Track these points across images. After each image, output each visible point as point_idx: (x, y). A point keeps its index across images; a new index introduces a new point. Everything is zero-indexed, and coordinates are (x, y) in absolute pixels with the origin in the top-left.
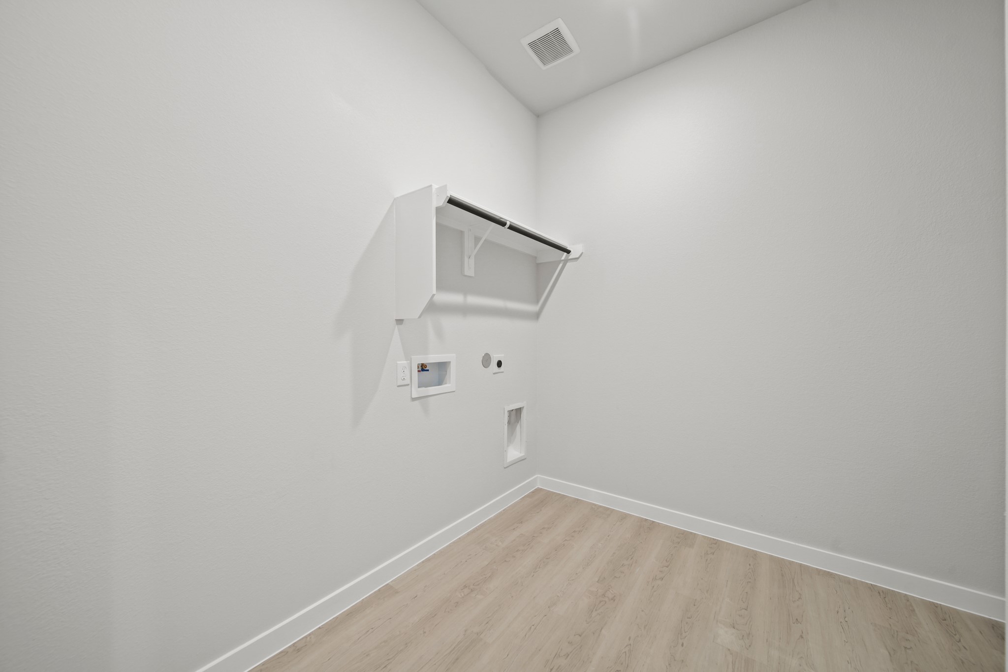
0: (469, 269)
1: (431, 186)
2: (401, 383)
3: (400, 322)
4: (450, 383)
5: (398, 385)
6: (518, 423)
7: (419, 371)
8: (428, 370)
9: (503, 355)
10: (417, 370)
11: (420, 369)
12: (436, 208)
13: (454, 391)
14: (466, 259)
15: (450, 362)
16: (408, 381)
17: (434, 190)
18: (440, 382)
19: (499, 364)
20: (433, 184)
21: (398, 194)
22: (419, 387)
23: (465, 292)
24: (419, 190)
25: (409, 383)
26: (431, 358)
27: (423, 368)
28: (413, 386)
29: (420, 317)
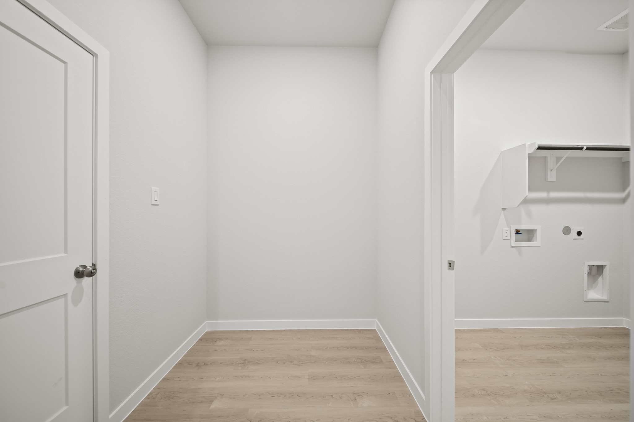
0: (552, 176)
1: (525, 144)
2: (505, 238)
3: (504, 209)
4: (536, 242)
5: (504, 238)
6: (600, 276)
7: (515, 233)
8: (521, 233)
9: (583, 228)
10: (514, 233)
11: (516, 232)
12: (529, 154)
13: (540, 246)
14: (549, 172)
15: (536, 230)
16: (509, 237)
17: (527, 146)
18: (529, 240)
19: (579, 233)
20: (526, 143)
21: (504, 149)
22: (515, 242)
23: (548, 191)
24: (517, 147)
25: (510, 238)
26: (523, 227)
27: (517, 232)
28: (512, 240)
29: (517, 207)
